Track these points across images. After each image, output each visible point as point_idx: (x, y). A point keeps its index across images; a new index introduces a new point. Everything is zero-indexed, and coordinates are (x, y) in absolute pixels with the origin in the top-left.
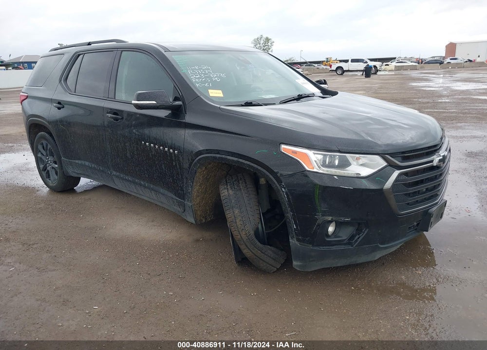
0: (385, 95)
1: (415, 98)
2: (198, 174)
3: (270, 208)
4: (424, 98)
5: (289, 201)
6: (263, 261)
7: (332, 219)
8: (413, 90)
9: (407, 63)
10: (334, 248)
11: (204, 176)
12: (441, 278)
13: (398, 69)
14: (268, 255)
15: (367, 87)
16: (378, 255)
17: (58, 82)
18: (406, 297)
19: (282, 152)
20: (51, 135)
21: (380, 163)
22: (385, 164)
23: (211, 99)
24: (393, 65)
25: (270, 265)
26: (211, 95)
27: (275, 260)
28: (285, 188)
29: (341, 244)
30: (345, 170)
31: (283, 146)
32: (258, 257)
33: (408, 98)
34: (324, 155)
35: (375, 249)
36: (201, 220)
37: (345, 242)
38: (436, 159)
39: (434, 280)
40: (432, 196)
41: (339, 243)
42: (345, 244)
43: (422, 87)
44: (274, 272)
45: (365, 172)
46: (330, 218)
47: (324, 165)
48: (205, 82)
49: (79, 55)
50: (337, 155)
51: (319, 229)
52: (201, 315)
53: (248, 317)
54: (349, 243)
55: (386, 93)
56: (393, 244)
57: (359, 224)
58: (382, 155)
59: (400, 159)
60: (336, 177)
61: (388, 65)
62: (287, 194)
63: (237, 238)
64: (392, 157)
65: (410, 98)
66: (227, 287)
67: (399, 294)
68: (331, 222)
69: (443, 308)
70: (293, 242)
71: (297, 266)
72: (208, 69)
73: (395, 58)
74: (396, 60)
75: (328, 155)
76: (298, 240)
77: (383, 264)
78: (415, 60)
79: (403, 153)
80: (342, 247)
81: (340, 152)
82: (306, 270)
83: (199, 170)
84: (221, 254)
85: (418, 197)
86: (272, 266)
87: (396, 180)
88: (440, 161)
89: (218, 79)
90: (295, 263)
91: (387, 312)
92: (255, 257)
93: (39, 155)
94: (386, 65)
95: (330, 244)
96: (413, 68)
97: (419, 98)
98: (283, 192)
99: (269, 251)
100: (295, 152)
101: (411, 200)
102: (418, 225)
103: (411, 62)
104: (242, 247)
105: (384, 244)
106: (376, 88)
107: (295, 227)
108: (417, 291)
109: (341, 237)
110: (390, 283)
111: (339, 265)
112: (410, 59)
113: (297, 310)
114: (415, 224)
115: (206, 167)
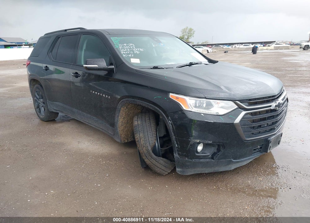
0: (264, 65)
1: (283, 67)
2: (121, 111)
3: (166, 134)
4: (289, 67)
5: (173, 129)
6: (157, 167)
7: (200, 142)
8: (283, 62)
9: (282, 44)
10: (201, 160)
11: (126, 113)
12: (275, 183)
13: (276, 48)
14: (160, 163)
15: (253, 60)
16: (233, 167)
17: (47, 54)
18: (249, 195)
19: (170, 98)
20: (41, 86)
21: (232, 106)
22: (236, 107)
23: (132, 64)
24: (273, 46)
25: (162, 170)
26: (132, 62)
27: (166, 167)
28: (170, 121)
29: (206, 158)
30: (209, 110)
31: (171, 94)
32: (154, 164)
33: (279, 67)
34: (196, 100)
35: (230, 163)
36: (125, 141)
37: (209, 157)
38: (273, 105)
39: (269, 184)
40: (271, 129)
41: (205, 157)
42: (209, 158)
43: (290, 60)
44: (166, 175)
45: (222, 112)
46: (198, 141)
47: (196, 107)
48: (129, 54)
49: (59, 37)
50: (205, 101)
51: (191, 147)
52: (114, 199)
53: (143, 202)
54: (212, 158)
55: (265, 64)
56: (243, 159)
57: (219, 146)
58: (234, 101)
59: (247, 104)
60: (202, 114)
61: (269, 46)
62: (172, 125)
63: (141, 151)
64: (241, 103)
65: (280, 67)
66: (134, 183)
67: (244, 192)
68: (199, 143)
69: (272, 202)
70: (176, 155)
71: (179, 171)
72: (133, 46)
73: (275, 42)
74: (275, 43)
75: (198, 100)
76: (179, 154)
77: (238, 173)
78: (289, 43)
79: (250, 100)
80: (208, 160)
81: (206, 98)
82: (184, 174)
83: (122, 109)
84: (135, 163)
85: (260, 130)
86: (164, 170)
87: (243, 118)
88: (276, 106)
89: (138, 52)
90: (177, 169)
91: (233, 203)
92: (152, 164)
93: (36, 98)
94: (268, 46)
95: (199, 157)
96: (287, 48)
97: (286, 68)
98: (170, 123)
99: (161, 161)
100: (177, 98)
101: (254, 131)
102: (261, 148)
103: (286, 44)
104: (144, 158)
105: (236, 160)
106: (259, 61)
107: (177, 146)
108: (256, 191)
109: (206, 153)
110: (240, 186)
111: (207, 172)
112: (285, 43)
113: (175, 199)
114: (259, 147)
115: (127, 107)
